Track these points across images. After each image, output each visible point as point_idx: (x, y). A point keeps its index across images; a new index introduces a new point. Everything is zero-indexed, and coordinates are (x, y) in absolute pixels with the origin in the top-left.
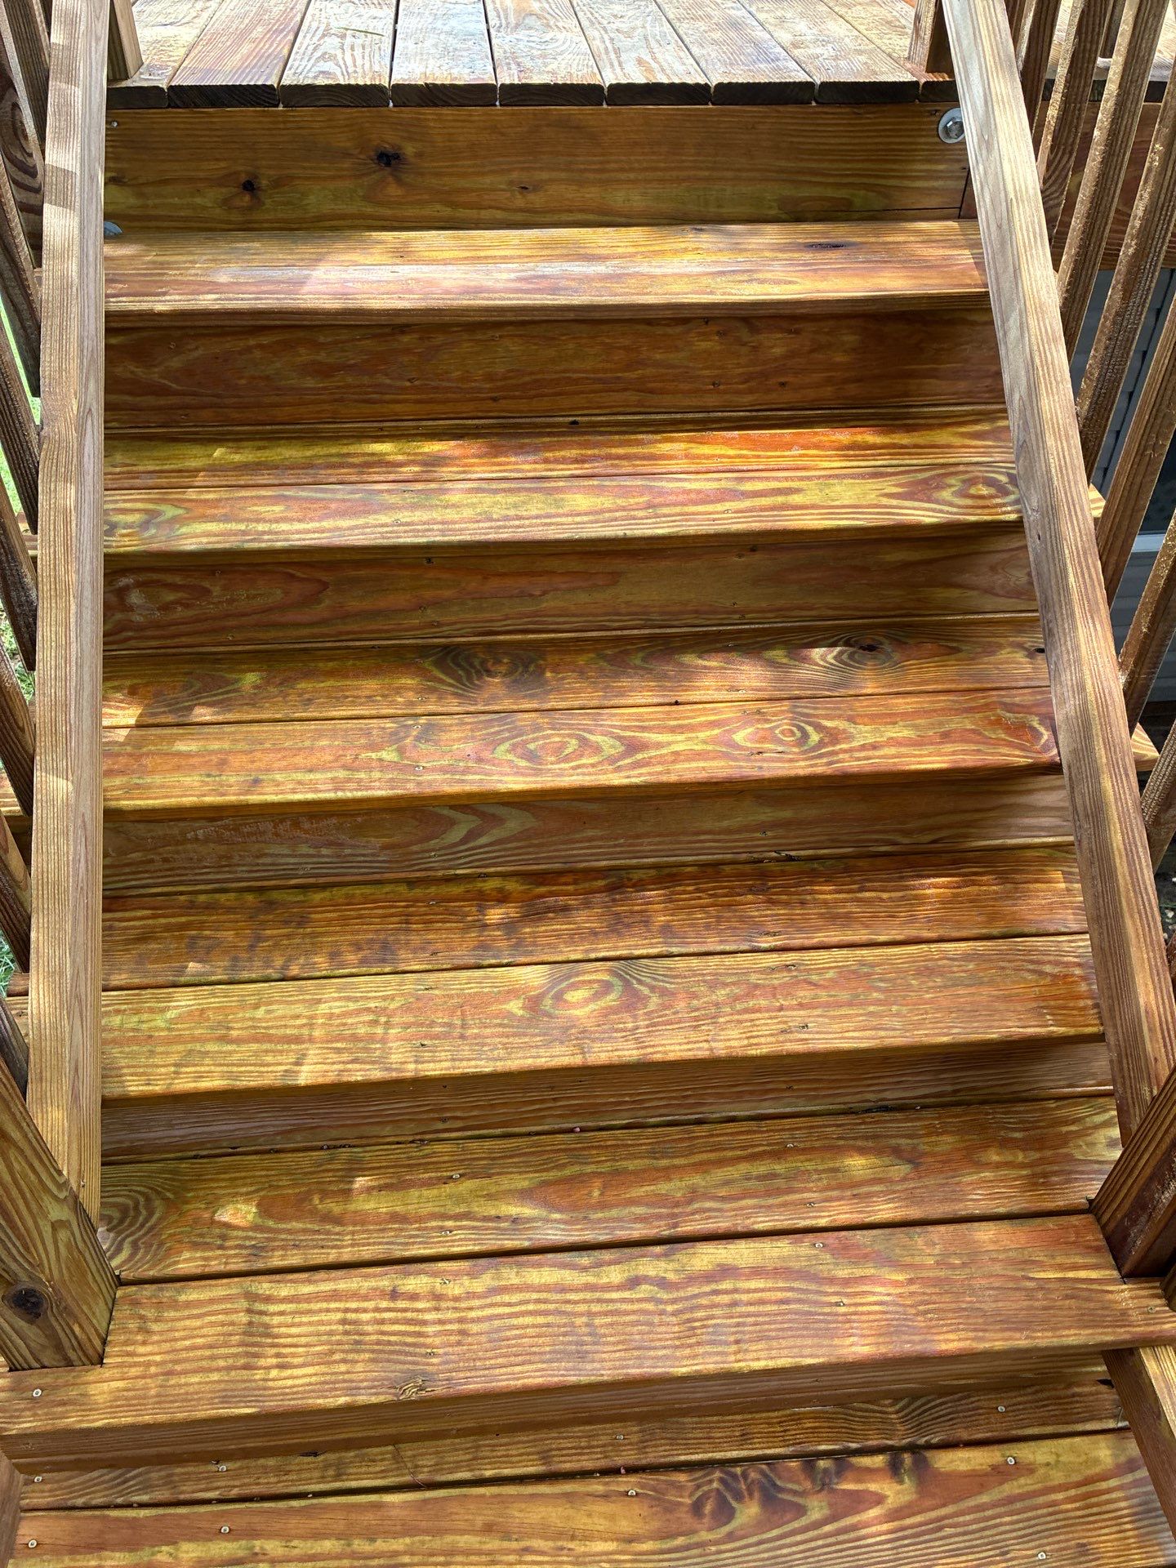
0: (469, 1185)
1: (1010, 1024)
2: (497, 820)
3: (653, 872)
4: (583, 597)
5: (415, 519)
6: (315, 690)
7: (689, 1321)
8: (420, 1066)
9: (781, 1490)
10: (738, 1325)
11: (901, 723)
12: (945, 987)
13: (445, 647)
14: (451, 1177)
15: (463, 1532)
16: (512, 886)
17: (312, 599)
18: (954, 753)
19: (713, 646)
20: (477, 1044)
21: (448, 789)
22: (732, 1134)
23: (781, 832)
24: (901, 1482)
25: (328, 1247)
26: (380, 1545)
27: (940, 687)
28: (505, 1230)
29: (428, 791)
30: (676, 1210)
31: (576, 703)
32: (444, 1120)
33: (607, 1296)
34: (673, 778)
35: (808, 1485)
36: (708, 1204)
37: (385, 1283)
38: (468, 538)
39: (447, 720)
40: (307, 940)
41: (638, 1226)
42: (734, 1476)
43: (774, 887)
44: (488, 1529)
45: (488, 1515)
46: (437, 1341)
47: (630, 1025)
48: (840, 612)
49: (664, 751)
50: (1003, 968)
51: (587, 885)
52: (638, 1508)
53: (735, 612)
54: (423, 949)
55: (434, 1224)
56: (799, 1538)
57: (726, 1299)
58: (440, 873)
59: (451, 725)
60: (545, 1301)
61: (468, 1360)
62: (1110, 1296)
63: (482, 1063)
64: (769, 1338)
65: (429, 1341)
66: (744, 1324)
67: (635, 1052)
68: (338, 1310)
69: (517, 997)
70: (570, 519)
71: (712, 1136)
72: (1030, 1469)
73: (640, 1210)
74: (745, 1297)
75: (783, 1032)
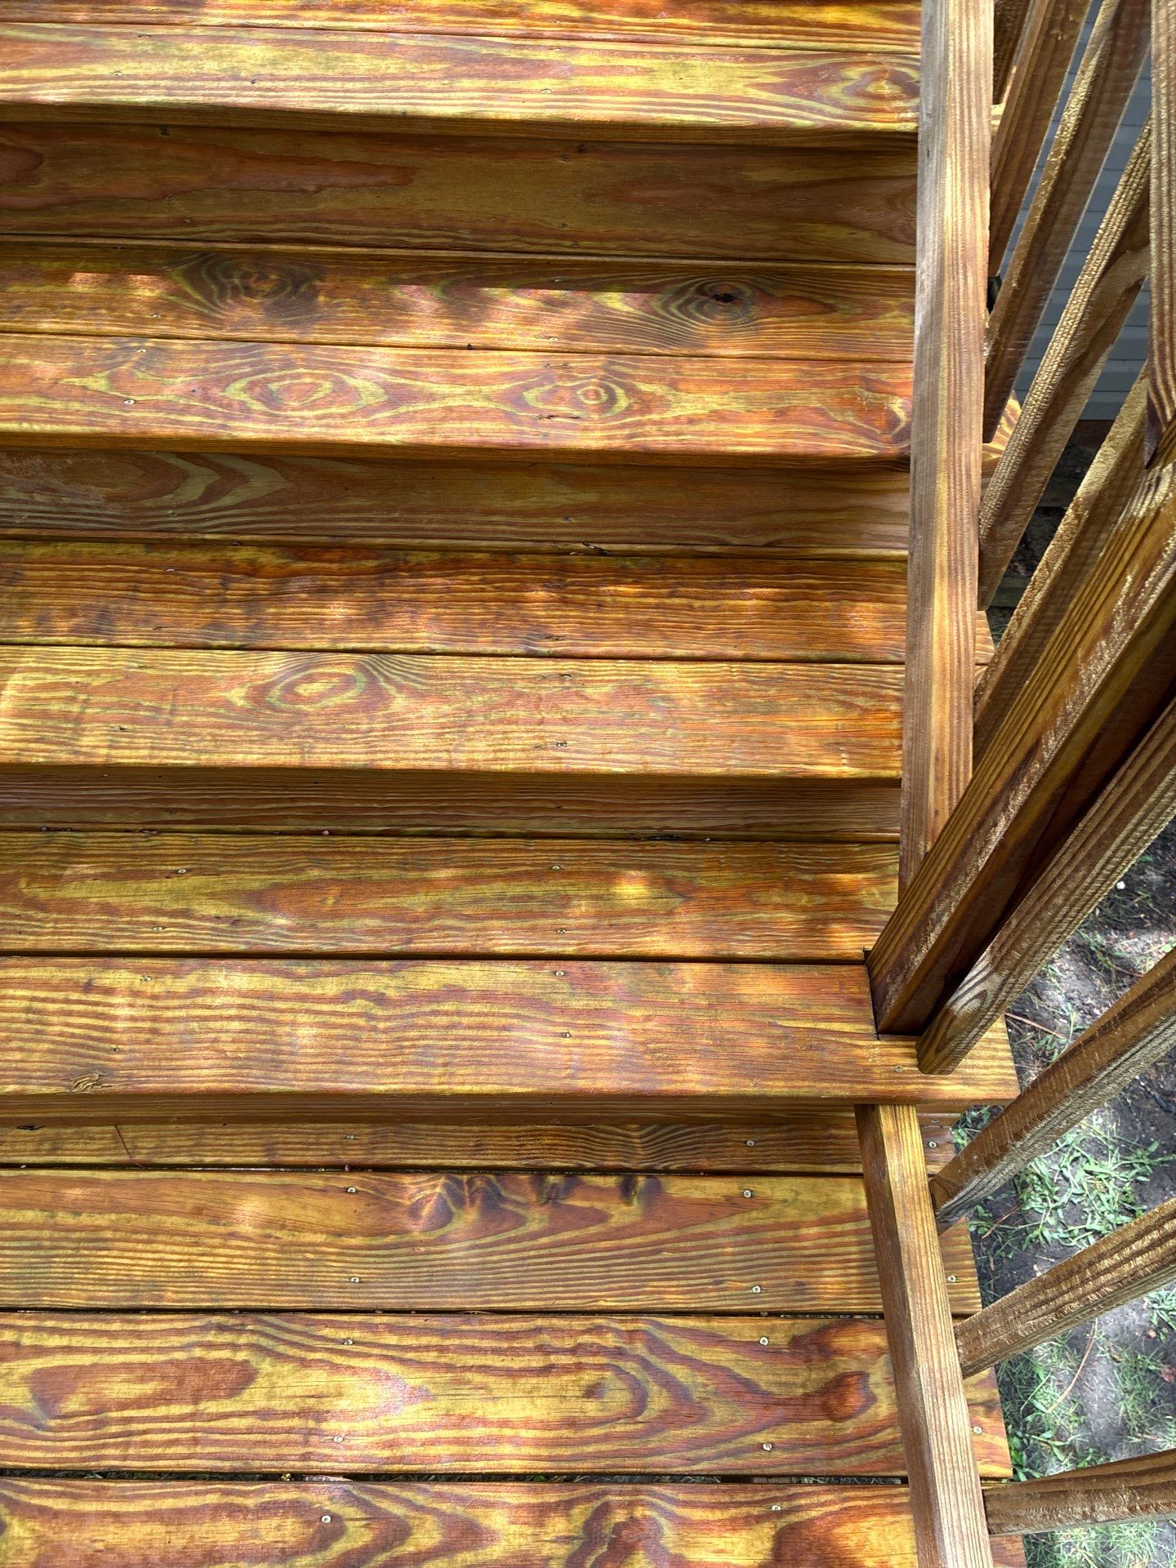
0: (195, 881)
1: (797, 759)
2: (244, 479)
3: (435, 556)
4: (369, 200)
5: (141, 72)
6: (29, 295)
7: (399, 1039)
8: (113, 752)
9: (505, 1200)
10: (450, 1047)
11: (732, 394)
12: (735, 712)
13: (204, 254)
14: (176, 872)
15: (171, 1213)
16: (267, 558)
17: (26, 176)
18: (785, 435)
19: (533, 280)
20: (183, 733)
21: (158, 430)
22: (495, 850)
23: (586, 519)
24: (629, 1203)
25: (26, 933)
26: (85, 1219)
27: (796, 353)
28: (223, 931)
29: (133, 431)
30: (414, 926)
31: (345, 338)
32: (172, 811)
33: (317, 1007)
34: (437, 439)
35: (533, 1198)
36: (450, 922)
37: (81, 975)
38: (200, 100)
39: (178, 345)
40: (15, 600)
41: (367, 938)
42: (459, 1183)
43: (573, 584)
44: (198, 1212)
45: (200, 1198)
46: (125, 1037)
47: (364, 727)
48: (698, 249)
49: (435, 405)
50: (809, 696)
51: (355, 564)
52: (353, 1205)
53: (564, 237)
54: (146, 622)
55: (147, 918)
56: (512, 1247)
57: (445, 1020)
58: (186, 536)
59: (182, 352)
60: (253, 1008)
61: (154, 1059)
62: (858, 1052)
63: (185, 754)
64: (479, 1063)
65: (116, 1036)
66: (457, 1048)
67: (362, 757)
68: (24, 998)
69: (242, 685)
70: (339, 85)
71: (473, 851)
72: (765, 1204)
73: (373, 923)
74: (465, 1020)
75: (537, 747)
